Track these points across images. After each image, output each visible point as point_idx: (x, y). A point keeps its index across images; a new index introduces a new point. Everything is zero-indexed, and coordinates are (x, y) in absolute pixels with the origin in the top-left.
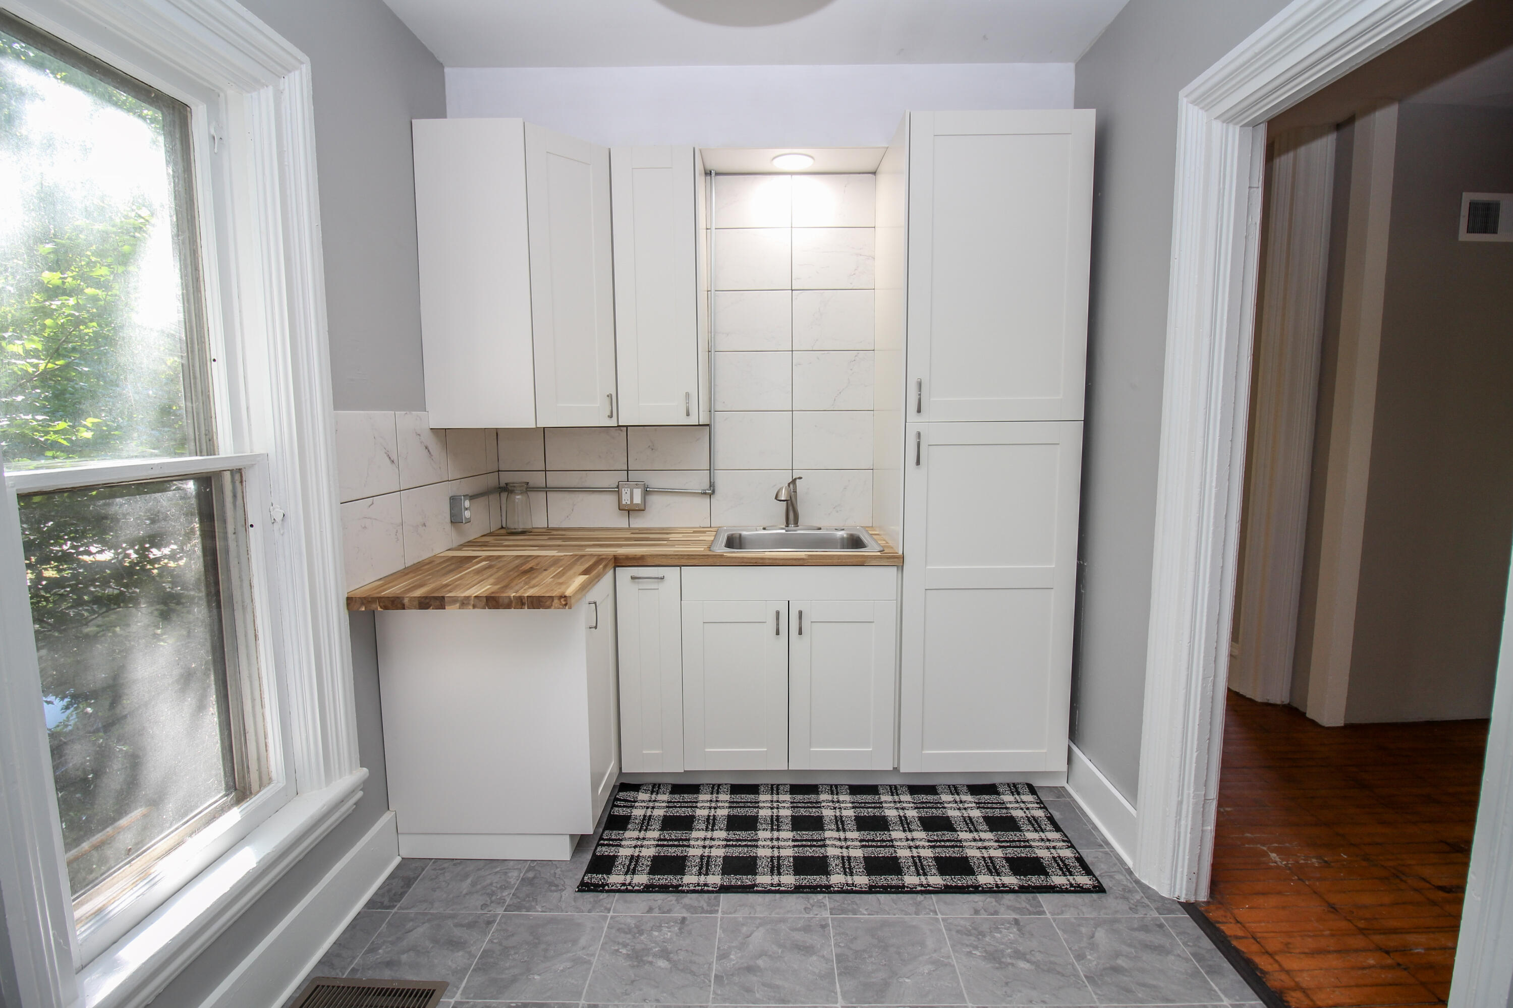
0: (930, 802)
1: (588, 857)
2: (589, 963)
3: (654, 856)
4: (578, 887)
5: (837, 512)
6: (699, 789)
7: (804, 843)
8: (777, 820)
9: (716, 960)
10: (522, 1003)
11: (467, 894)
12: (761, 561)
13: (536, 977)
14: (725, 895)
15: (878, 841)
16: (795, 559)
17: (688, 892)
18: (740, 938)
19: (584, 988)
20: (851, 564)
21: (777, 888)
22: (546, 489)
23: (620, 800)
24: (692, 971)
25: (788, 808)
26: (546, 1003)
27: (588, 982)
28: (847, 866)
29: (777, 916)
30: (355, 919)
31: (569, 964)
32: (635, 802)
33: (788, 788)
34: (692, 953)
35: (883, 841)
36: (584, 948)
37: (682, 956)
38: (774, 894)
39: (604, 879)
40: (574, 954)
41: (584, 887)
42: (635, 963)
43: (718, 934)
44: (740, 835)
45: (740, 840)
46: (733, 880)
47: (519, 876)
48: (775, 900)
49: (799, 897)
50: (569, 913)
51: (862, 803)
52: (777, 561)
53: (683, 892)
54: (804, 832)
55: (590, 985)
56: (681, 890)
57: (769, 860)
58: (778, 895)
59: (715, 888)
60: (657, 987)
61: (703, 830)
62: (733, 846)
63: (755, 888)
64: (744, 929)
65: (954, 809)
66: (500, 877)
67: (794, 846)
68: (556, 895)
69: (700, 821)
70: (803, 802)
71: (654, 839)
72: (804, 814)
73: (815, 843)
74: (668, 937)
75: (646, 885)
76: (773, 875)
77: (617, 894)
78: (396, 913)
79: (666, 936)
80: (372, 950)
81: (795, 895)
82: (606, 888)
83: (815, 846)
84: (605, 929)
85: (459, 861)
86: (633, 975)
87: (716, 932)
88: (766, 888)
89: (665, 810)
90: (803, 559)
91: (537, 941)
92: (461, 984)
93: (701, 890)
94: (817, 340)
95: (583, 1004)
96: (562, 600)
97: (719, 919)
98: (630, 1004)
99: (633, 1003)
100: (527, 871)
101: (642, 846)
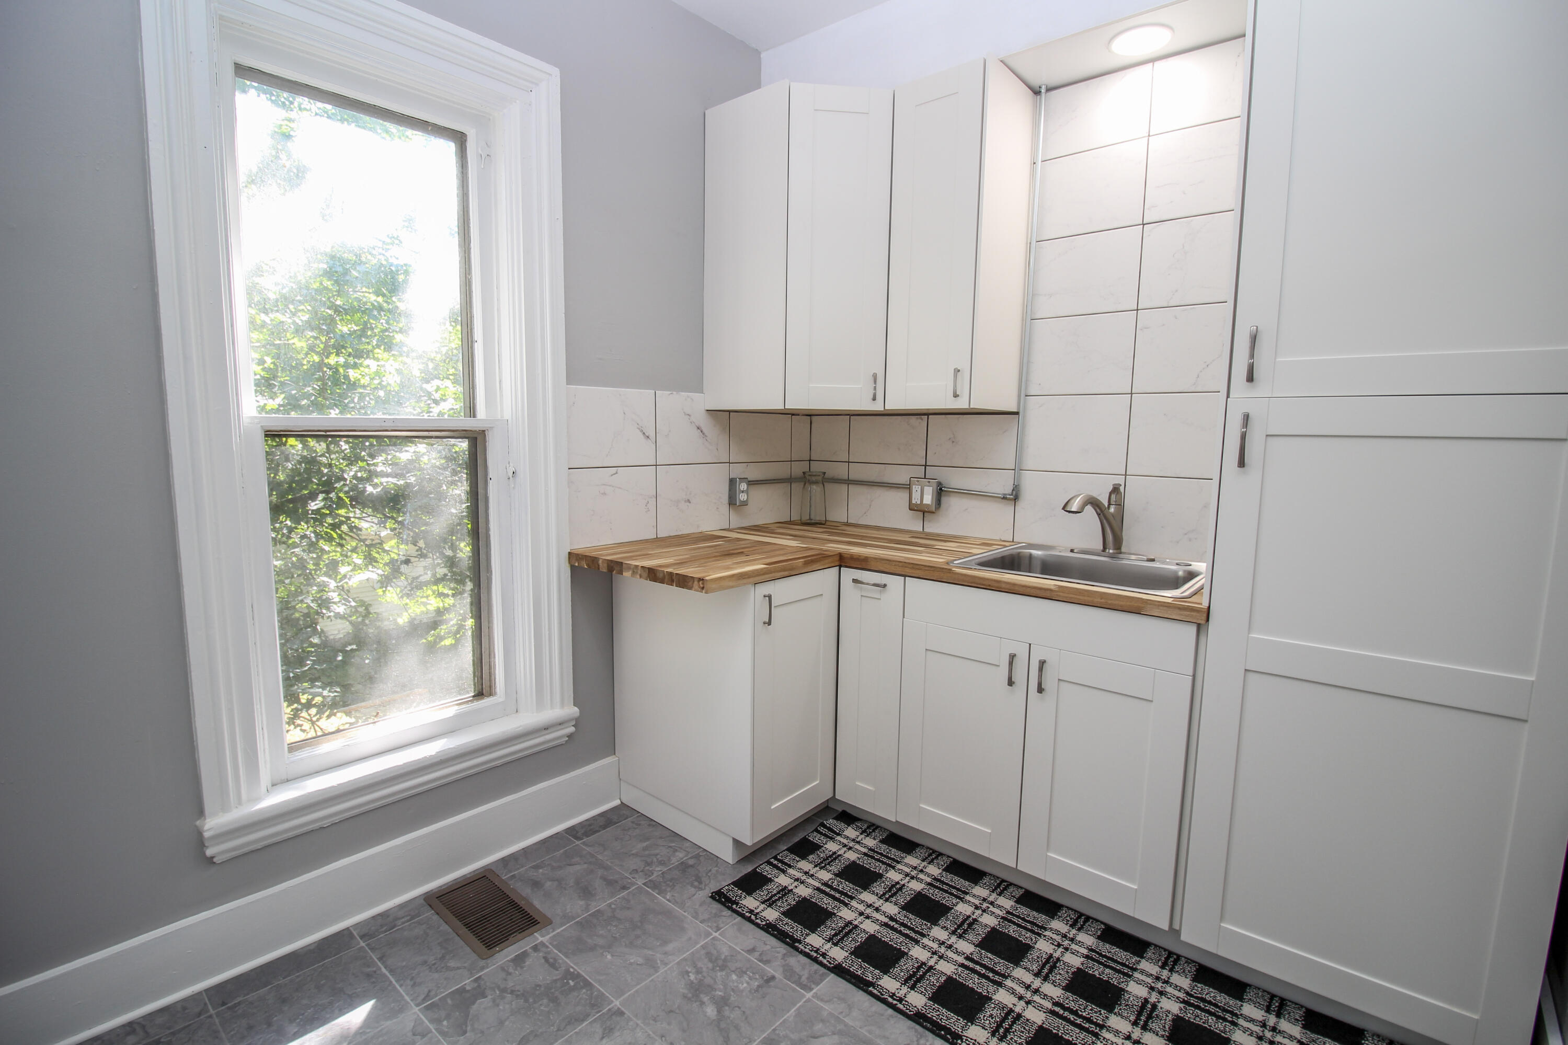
0: (1216, 1005)
1: (749, 869)
2: (656, 969)
3: (805, 899)
4: (712, 893)
5: (1190, 540)
6: (915, 850)
7: (978, 968)
8: (970, 925)
9: (760, 1041)
10: (578, 972)
11: (633, 854)
12: (996, 585)
13: (609, 957)
14: (836, 977)
15: (1081, 1017)
16: (1040, 589)
17: (802, 952)
18: (805, 1033)
19: (630, 991)
20: (1120, 608)
21: (895, 1002)
22: (849, 482)
23: (825, 826)
24: (728, 1037)
25: (996, 917)
26: (592, 985)
27: (638, 987)
28: (1006, 1025)
29: (867, 1034)
30: (551, 837)
31: (640, 961)
32: (838, 834)
33: (1018, 893)
34: (746, 1018)
35: (1089, 1020)
36: (666, 953)
37: (735, 1015)
38: (887, 1008)
39: (741, 897)
40: (654, 954)
41: (720, 897)
42: (690, 995)
43: (788, 1014)
44: (911, 919)
45: (905, 926)
46: (857, 967)
47: (682, 859)
48: (882, 1015)
49: (912, 1028)
50: (686, 914)
51: (1105, 956)
52: (1017, 588)
53: (797, 949)
54: (989, 955)
55: (637, 991)
56: (796, 946)
57: (916, 965)
58: (890, 1011)
59: (830, 963)
60: (684, 1031)
61: (877, 895)
62: (892, 928)
63: (871, 989)
64: (819, 1027)
65: (1251, 1035)
66: (668, 853)
67: (962, 965)
68: (693, 890)
69: (882, 884)
70: (1023, 919)
71: (820, 880)
72: (1011, 933)
73: (991, 975)
74: (741, 988)
75: (770, 923)
76: (905, 984)
77: (740, 918)
78: (577, 845)
79: (740, 985)
80: (536, 867)
81: (910, 1023)
82: (734, 906)
83: (987, 978)
84: (698, 946)
85: (654, 823)
86: (676, 1006)
87: (788, 1012)
88: (883, 995)
89: (859, 856)
90: (1050, 590)
91: (639, 924)
92: (559, 928)
93: (816, 957)
94: (1177, 291)
95: (616, 1005)
96: (701, 583)
97: (804, 1000)
98: (648, 1031)
99: (651, 1033)
100: (691, 858)
101: (802, 882)
